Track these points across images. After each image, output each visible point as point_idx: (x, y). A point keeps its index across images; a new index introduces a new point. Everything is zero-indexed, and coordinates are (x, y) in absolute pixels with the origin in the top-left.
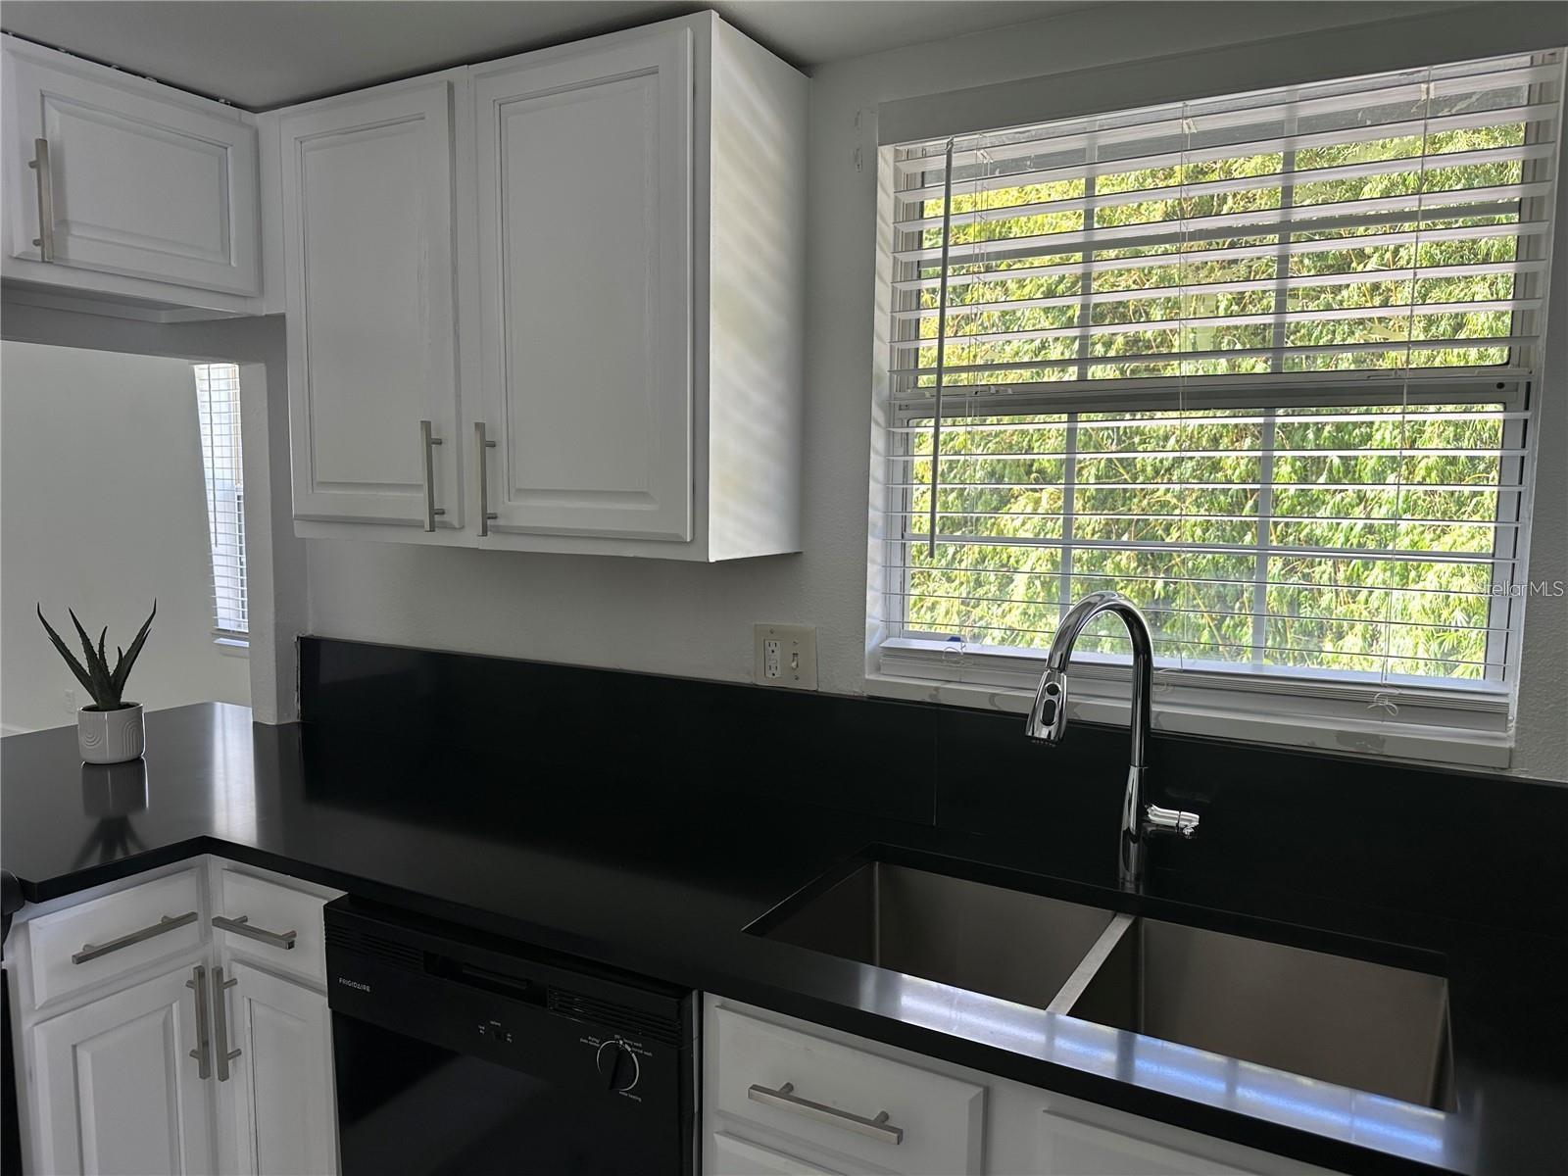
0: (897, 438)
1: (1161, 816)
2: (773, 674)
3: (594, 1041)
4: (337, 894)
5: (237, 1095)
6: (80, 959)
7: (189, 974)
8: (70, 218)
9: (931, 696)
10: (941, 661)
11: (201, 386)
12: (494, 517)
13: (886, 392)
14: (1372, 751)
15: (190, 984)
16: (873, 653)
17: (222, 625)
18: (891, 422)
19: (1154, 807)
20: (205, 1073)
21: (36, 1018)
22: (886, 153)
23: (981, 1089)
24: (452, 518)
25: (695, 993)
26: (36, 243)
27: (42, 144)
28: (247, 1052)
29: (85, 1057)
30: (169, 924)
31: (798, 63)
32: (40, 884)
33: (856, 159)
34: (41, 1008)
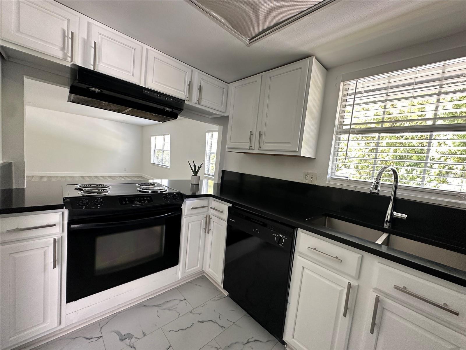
0: (338, 138)
1: (397, 214)
2: (307, 181)
3: (275, 235)
4: (231, 205)
5: (209, 237)
6: (192, 209)
7: (205, 216)
8: (202, 97)
9: (341, 187)
10: (344, 181)
11: (207, 136)
12: (260, 147)
13: (336, 129)
14: (457, 207)
15: (205, 217)
16: (328, 178)
17: (205, 173)
18: (337, 134)
19: (395, 212)
20: (205, 232)
21: (185, 217)
22: (342, 84)
23: (361, 255)
24: (253, 148)
25: (296, 229)
26: (198, 101)
27: (200, 86)
28: (212, 230)
29: (190, 225)
30: (203, 207)
31: (327, 68)
32: (189, 196)
33: (336, 85)
34: (186, 215)
